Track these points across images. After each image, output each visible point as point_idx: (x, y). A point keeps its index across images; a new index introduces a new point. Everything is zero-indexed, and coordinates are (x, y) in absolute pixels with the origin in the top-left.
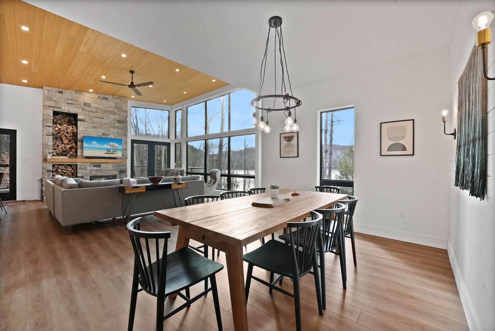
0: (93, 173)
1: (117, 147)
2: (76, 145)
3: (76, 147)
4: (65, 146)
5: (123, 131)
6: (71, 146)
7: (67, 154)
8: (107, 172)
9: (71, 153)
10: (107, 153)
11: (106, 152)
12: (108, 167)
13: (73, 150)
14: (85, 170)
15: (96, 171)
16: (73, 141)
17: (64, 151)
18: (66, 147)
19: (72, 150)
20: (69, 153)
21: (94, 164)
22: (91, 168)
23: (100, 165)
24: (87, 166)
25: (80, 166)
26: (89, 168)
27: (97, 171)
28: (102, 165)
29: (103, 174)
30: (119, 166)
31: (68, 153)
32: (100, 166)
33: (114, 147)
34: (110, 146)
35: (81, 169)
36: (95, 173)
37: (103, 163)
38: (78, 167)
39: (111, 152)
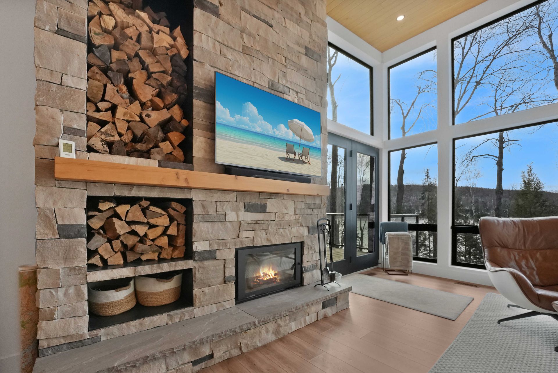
0: (244, 235)
1: (309, 141)
2: (187, 114)
3: (184, 123)
4: (144, 115)
5: (318, 89)
6: (165, 115)
7: (152, 150)
8: (281, 230)
9: (166, 146)
10: (287, 159)
11: (284, 155)
12: (285, 211)
13: (176, 137)
14: (220, 224)
15: (255, 225)
16: (175, 96)
17: (139, 133)
18: (146, 119)
19: (169, 135)
20: (156, 146)
21: (248, 200)
22: (240, 214)
23: (263, 202)
24: (227, 207)
25: (204, 207)
26: (231, 216)
27: (257, 226)
28: (271, 205)
29: (272, 239)
30: (309, 206)
31: (153, 148)
32: (263, 209)
33: (305, 140)
34: (295, 133)
35: (205, 220)
36: (250, 234)
37: (271, 195)
38: (197, 211)
39: (297, 157)
